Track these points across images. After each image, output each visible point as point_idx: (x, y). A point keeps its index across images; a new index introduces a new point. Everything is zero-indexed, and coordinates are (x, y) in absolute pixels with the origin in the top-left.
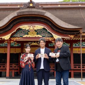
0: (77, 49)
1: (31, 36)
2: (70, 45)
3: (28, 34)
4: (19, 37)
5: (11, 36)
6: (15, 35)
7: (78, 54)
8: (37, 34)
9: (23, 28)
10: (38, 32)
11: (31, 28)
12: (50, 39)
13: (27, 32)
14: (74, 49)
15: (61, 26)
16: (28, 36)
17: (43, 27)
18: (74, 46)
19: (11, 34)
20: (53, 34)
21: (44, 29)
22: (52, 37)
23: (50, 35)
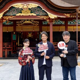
0: (72, 27)
1: (24, 15)
2: (65, 23)
4: (11, 16)
5: (4, 15)
6: (7, 14)
7: (73, 32)
8: (31, 12)
9: (16, 7)
10: (32, 10)
11: (25, 7)
12: (45, 18)
13: (20, 11)
14: (69, 27)
16: (22, 15)
18: (69, 24)
20: (48, 13)
21: (38, 7)
22: (47, 15)
23: (45, 14)
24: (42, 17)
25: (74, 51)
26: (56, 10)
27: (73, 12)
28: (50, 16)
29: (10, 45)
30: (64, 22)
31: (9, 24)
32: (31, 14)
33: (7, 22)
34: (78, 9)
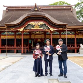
0: (64, 36)
1: (36, 29)
3: (34, 27)
4: (28, 29)
5: (24, 29)
6: (26, 28)
7: (64, 39)
8: (40, 27)
9: (31, 24)
10: (40, 26)
11: (36, 24)
13: (34, 26)
14: (62, 36)
15: (55, 22)
16: (34, 29)
17: (44, 23)
18: (62, 34)
19: (24, 28)
20: (50, 27)
21: (44, 24)
22: (49, 29)
23: (48, 28)
24: (46, 30)
25: (65, 51)
26: (54, 26)
27: (64, 27)
28: (51, 29)
29: (27, 46)
30: (59, 33)
31: (27, 34)
32: (40, 28)
33: (26, 33)
34: (67, 26)
